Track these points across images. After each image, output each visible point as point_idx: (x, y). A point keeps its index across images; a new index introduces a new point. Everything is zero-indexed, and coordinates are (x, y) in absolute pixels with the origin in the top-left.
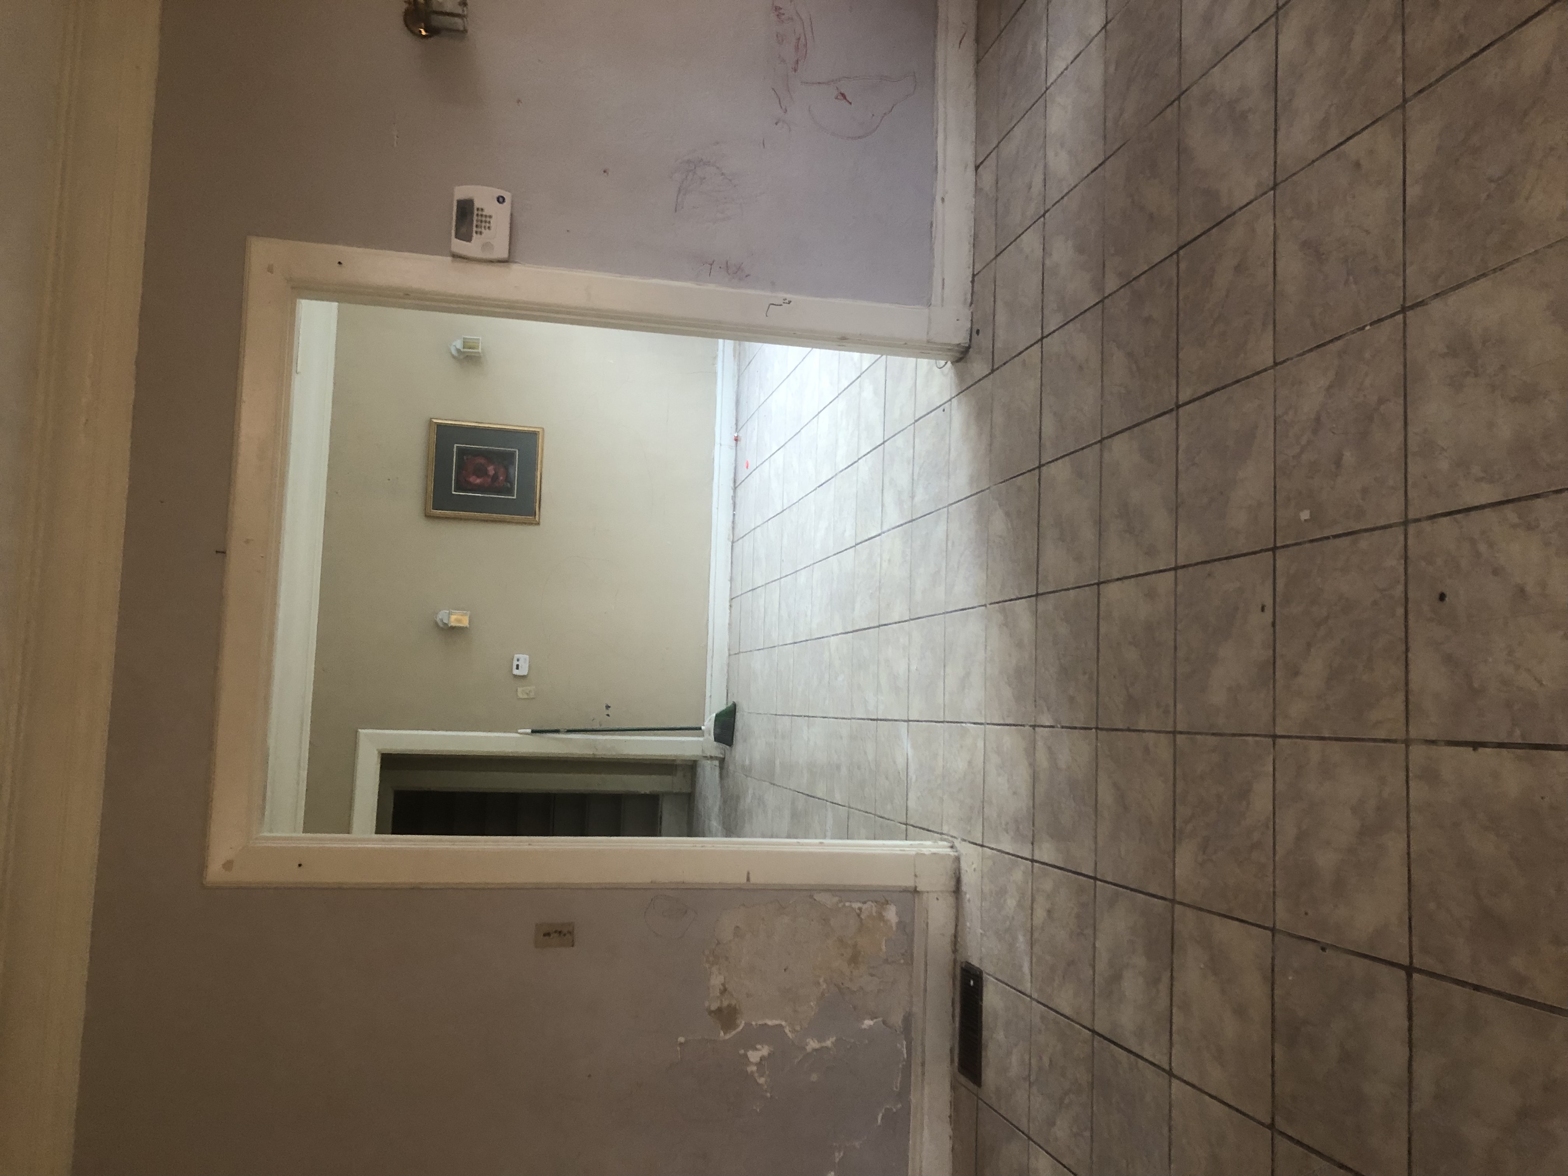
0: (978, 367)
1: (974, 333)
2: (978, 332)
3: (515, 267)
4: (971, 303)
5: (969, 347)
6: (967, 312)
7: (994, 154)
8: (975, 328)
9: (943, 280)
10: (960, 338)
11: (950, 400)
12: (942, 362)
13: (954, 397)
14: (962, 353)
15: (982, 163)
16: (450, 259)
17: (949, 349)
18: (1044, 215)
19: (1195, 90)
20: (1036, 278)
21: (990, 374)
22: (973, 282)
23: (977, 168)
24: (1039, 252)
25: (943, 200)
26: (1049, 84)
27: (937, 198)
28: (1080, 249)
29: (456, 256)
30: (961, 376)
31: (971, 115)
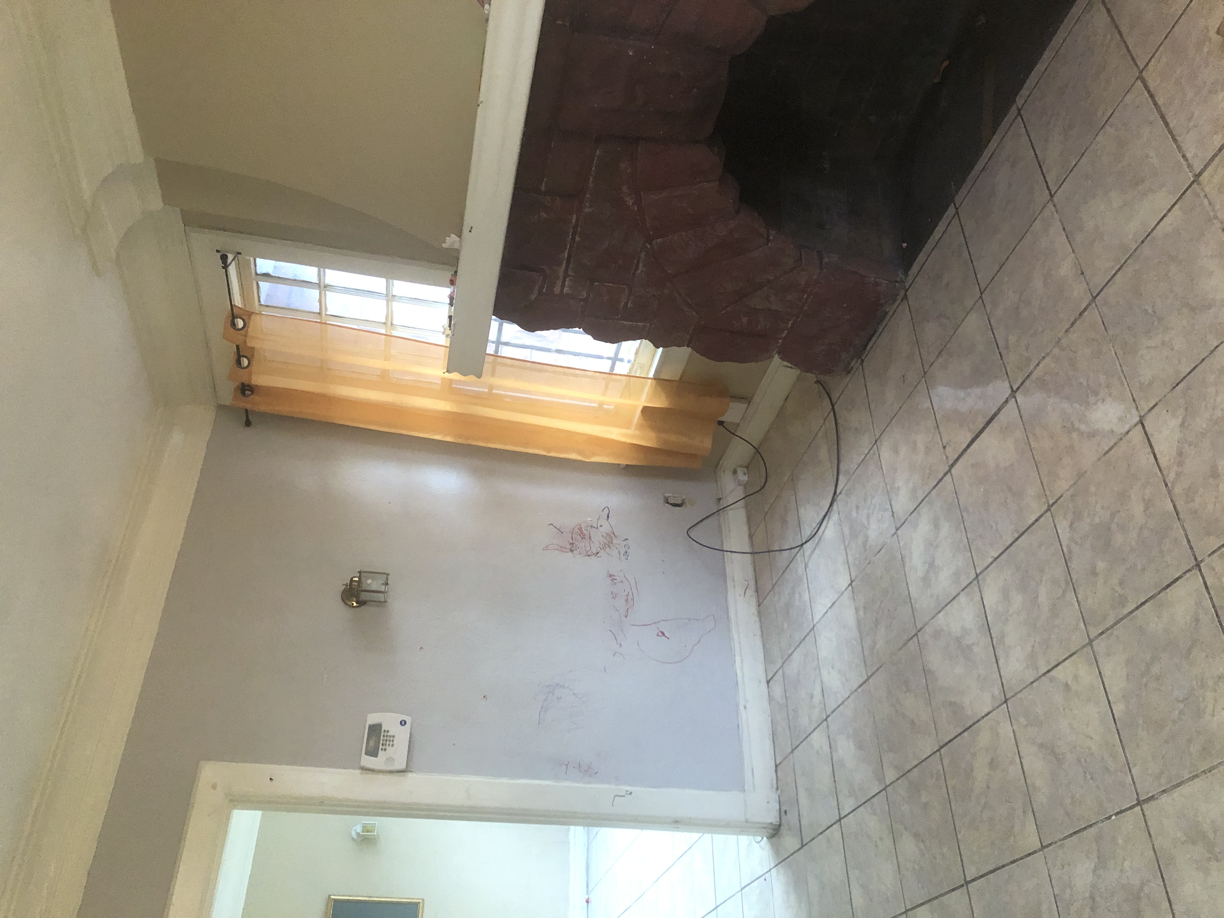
0: (790, 842)
1: (783, 813)
2: (786, 812)
3: (410, 775)
4: (777, 789)
5: (780, 825)
6: (774, 797)
7: (780, 672)
8: (783, 809)
9: (753, 769)
10: (772, 818)
11: (770, 870)
12: (759, 838)
13: (773, 868)
14: (774, 829)
15: (772, 678)
16: (358, 771)
17: (764, 827)
18: (826, 720)
19: (928, 630)
20: (828, 769)
21: (799, 849)
22: (776, 772)
23: (768, 682)
24: (826, 749)
25: (745, 707)
26: (815, 621)
27: (740, 707)
28: (860, 746)
29: (364, 769)
30: (776, 850)
31: (759, 643)
